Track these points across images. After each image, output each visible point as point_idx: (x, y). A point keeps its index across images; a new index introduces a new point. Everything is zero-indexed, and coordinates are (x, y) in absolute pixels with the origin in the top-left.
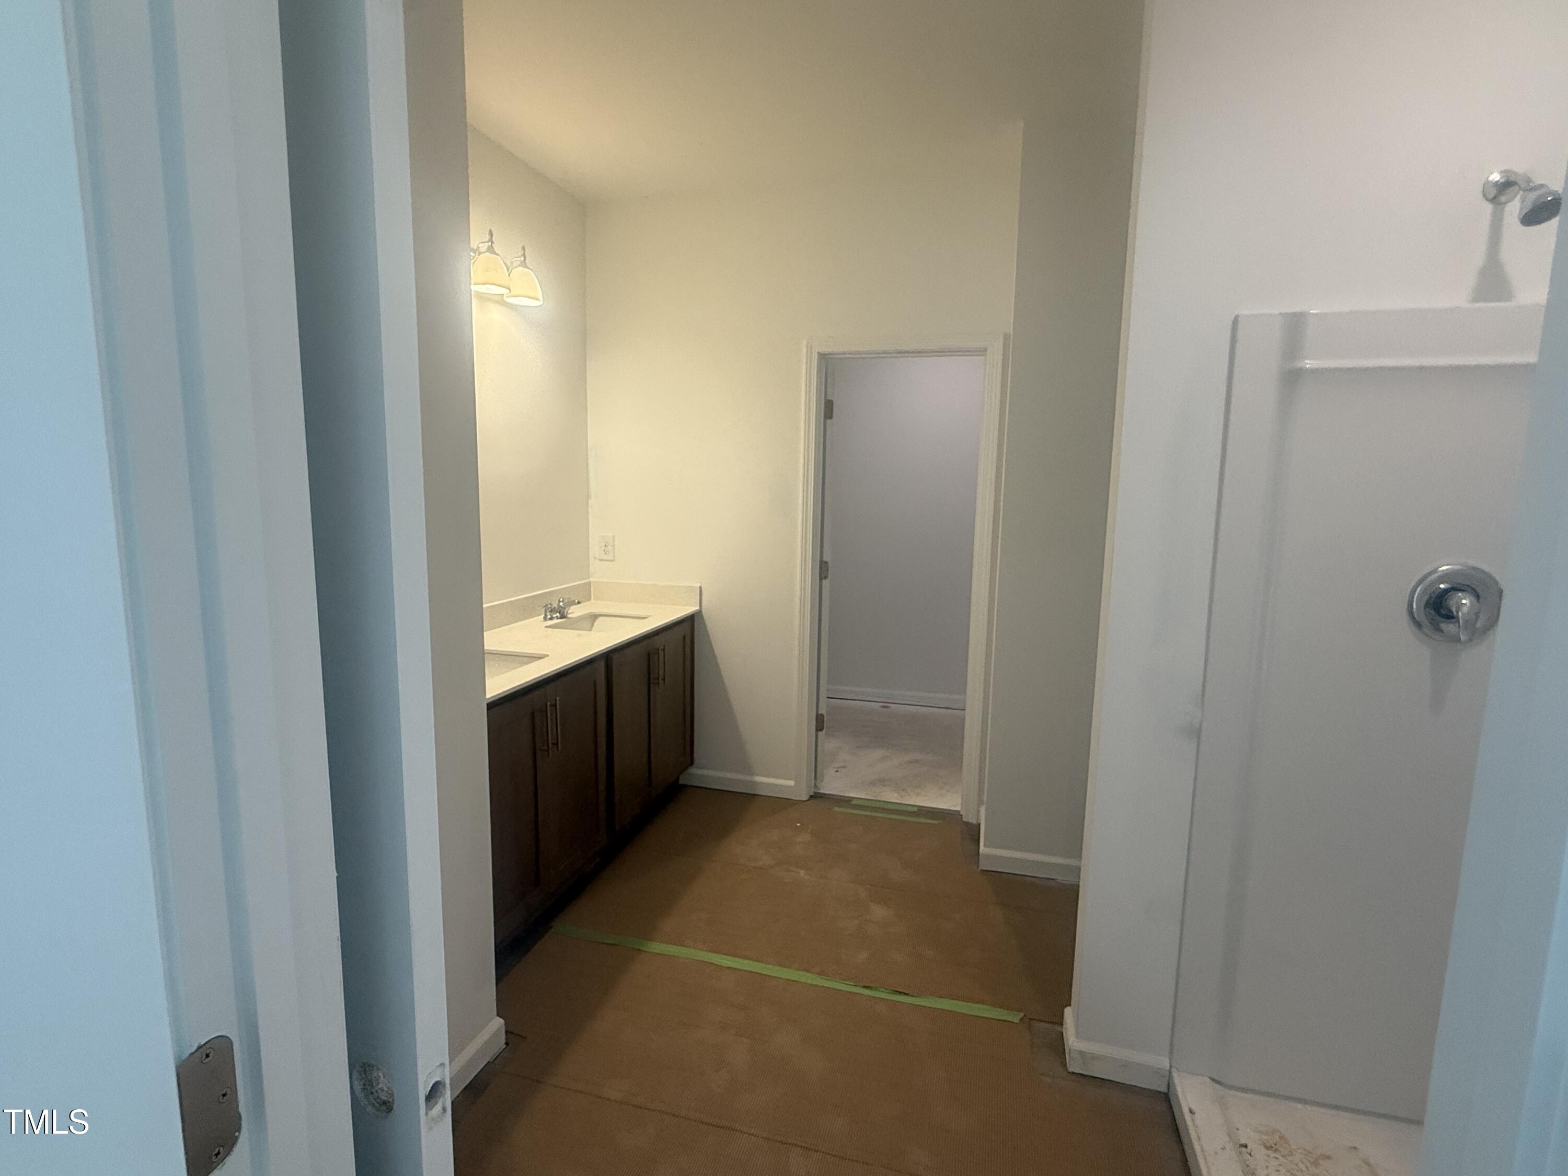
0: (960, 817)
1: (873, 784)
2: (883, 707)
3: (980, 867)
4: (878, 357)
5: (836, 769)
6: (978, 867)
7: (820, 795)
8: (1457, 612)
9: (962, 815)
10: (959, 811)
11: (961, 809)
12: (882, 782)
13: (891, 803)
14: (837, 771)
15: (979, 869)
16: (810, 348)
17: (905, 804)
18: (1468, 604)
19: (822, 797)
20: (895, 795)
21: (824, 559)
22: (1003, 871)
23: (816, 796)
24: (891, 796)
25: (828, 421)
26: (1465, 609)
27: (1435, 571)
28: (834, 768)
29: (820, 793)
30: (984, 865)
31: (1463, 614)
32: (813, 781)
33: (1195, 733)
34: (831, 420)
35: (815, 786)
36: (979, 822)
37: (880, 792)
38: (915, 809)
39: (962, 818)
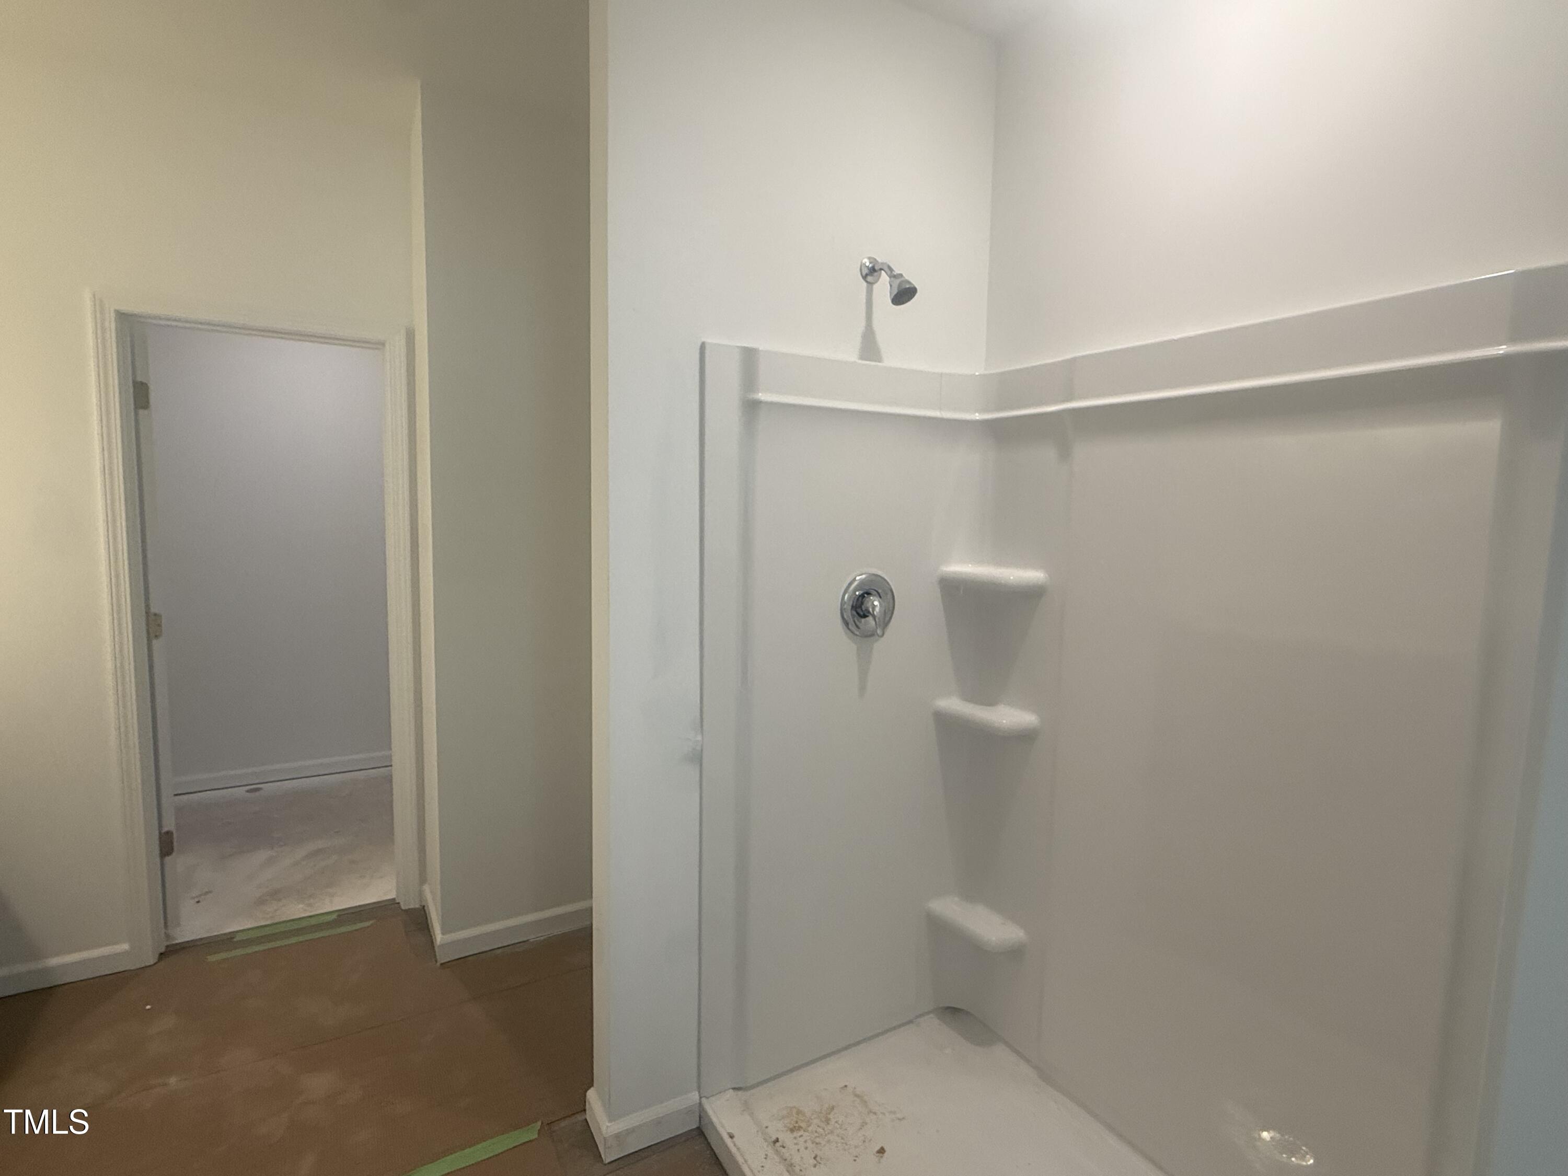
0: (396, 905)
1: (261, 902)
2: (248, 791)
3: (439, 960)
4: (212, 330)
5: (197, 900)
6: (436, 961)
7: (178, 947)
8: (873, 612)
9: (399, 903)
10: (394, 899)
11: (397, 897)
12: (275, 895)
13: (300, 919)
14: (198, 902)
15: (438, 964)
16: (99, 305)
17: (323, 914)
18: (878, 605)
19: (184, 948)
20: (301, 906)
21: (153, 610)
22: (467, 954)
23: (170, 952)
24: (295, 910)
25: (141, 412)
26: (877, 609)
27: (854, 580)
28: (193, 898)
29: (177, 944)
30: (442, 957)
31: (876, 612)
32: (163, 931)
33: (697, 758)
34: (146, 412)
35: (168, 936)
36: (423, 904)
37: (276, 910)
38: (334, 916)
39: (400, 907)
